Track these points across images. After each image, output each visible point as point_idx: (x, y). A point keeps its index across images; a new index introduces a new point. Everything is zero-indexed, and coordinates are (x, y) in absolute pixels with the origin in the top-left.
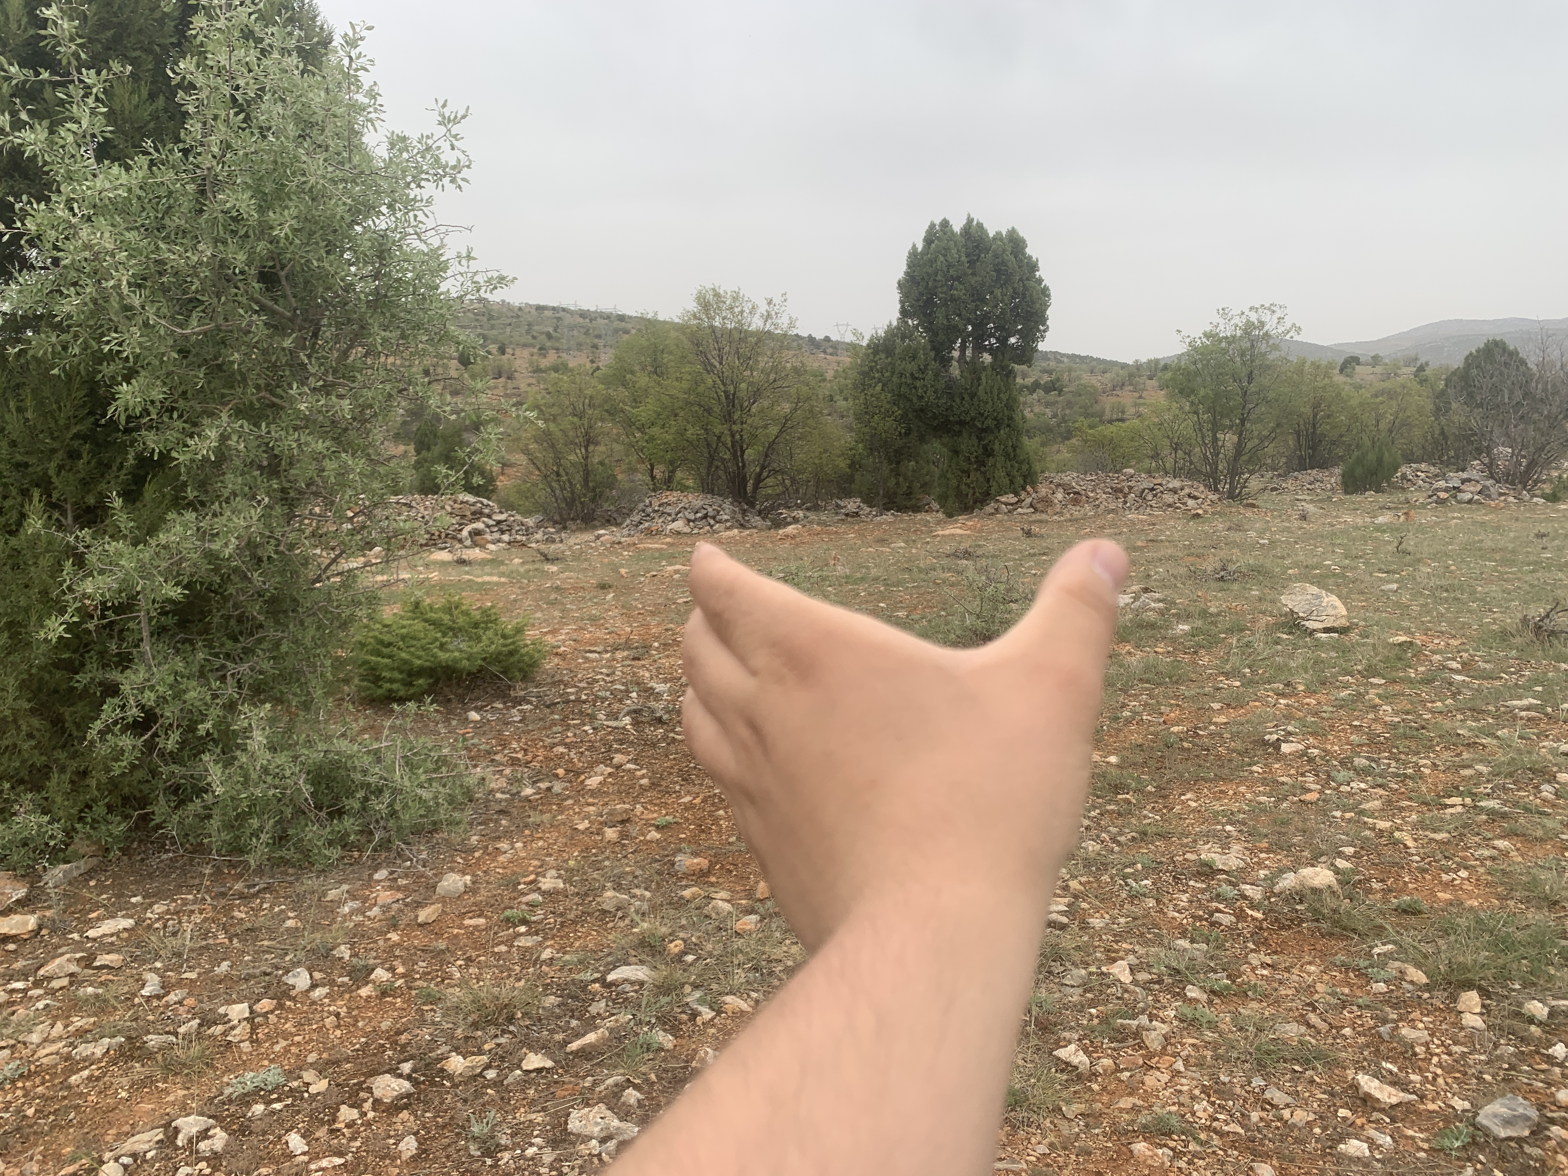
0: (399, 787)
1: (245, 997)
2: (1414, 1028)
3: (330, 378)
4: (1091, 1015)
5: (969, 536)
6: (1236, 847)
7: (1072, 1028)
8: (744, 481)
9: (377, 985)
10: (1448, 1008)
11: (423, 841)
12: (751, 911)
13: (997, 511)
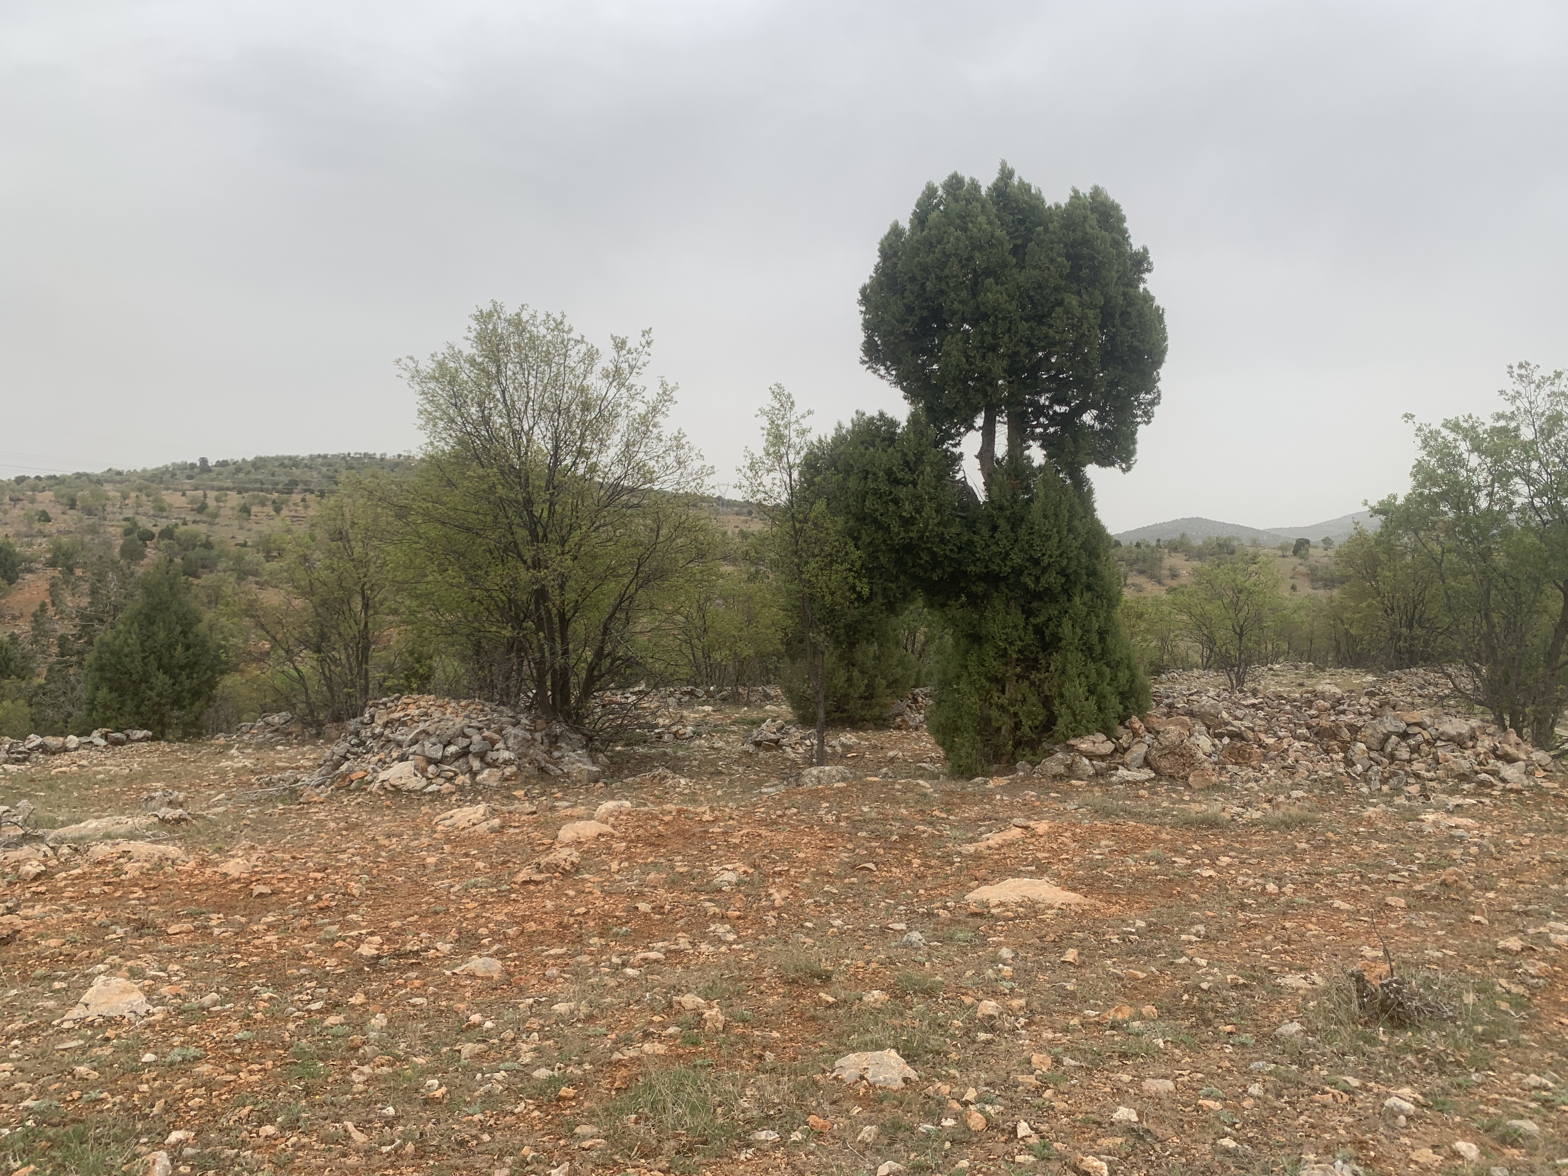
13: (1071, 771)
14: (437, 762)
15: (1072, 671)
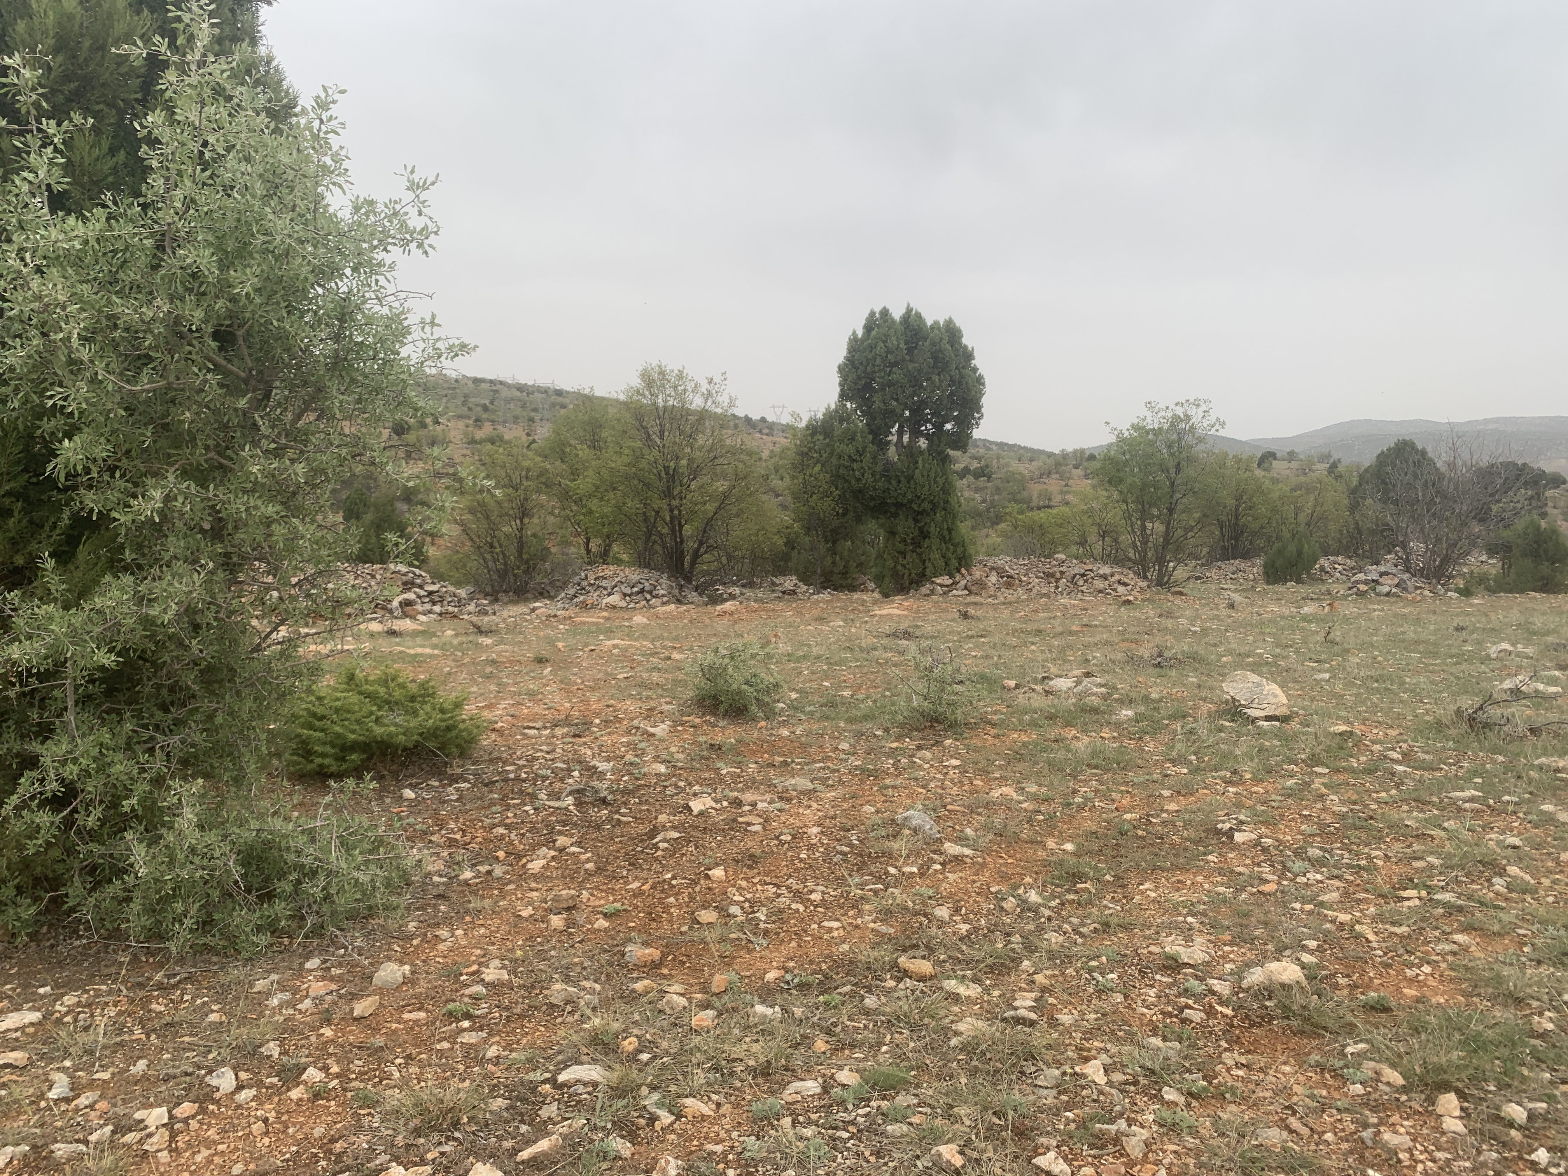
0: (335, 869)
1: (164, 1101)
2: (1396, 1132)
3: (284, 441)
4: (1067, 1118)
5: (906, 616)
6: (1199, 940)
7: (1048, 1133)
8: (681, 556)
9: (309, 1087)
10: (1427, 1111)
11: (358, 926)
12: (706, 1006)
13: (932, 592)
14: (629, 595)
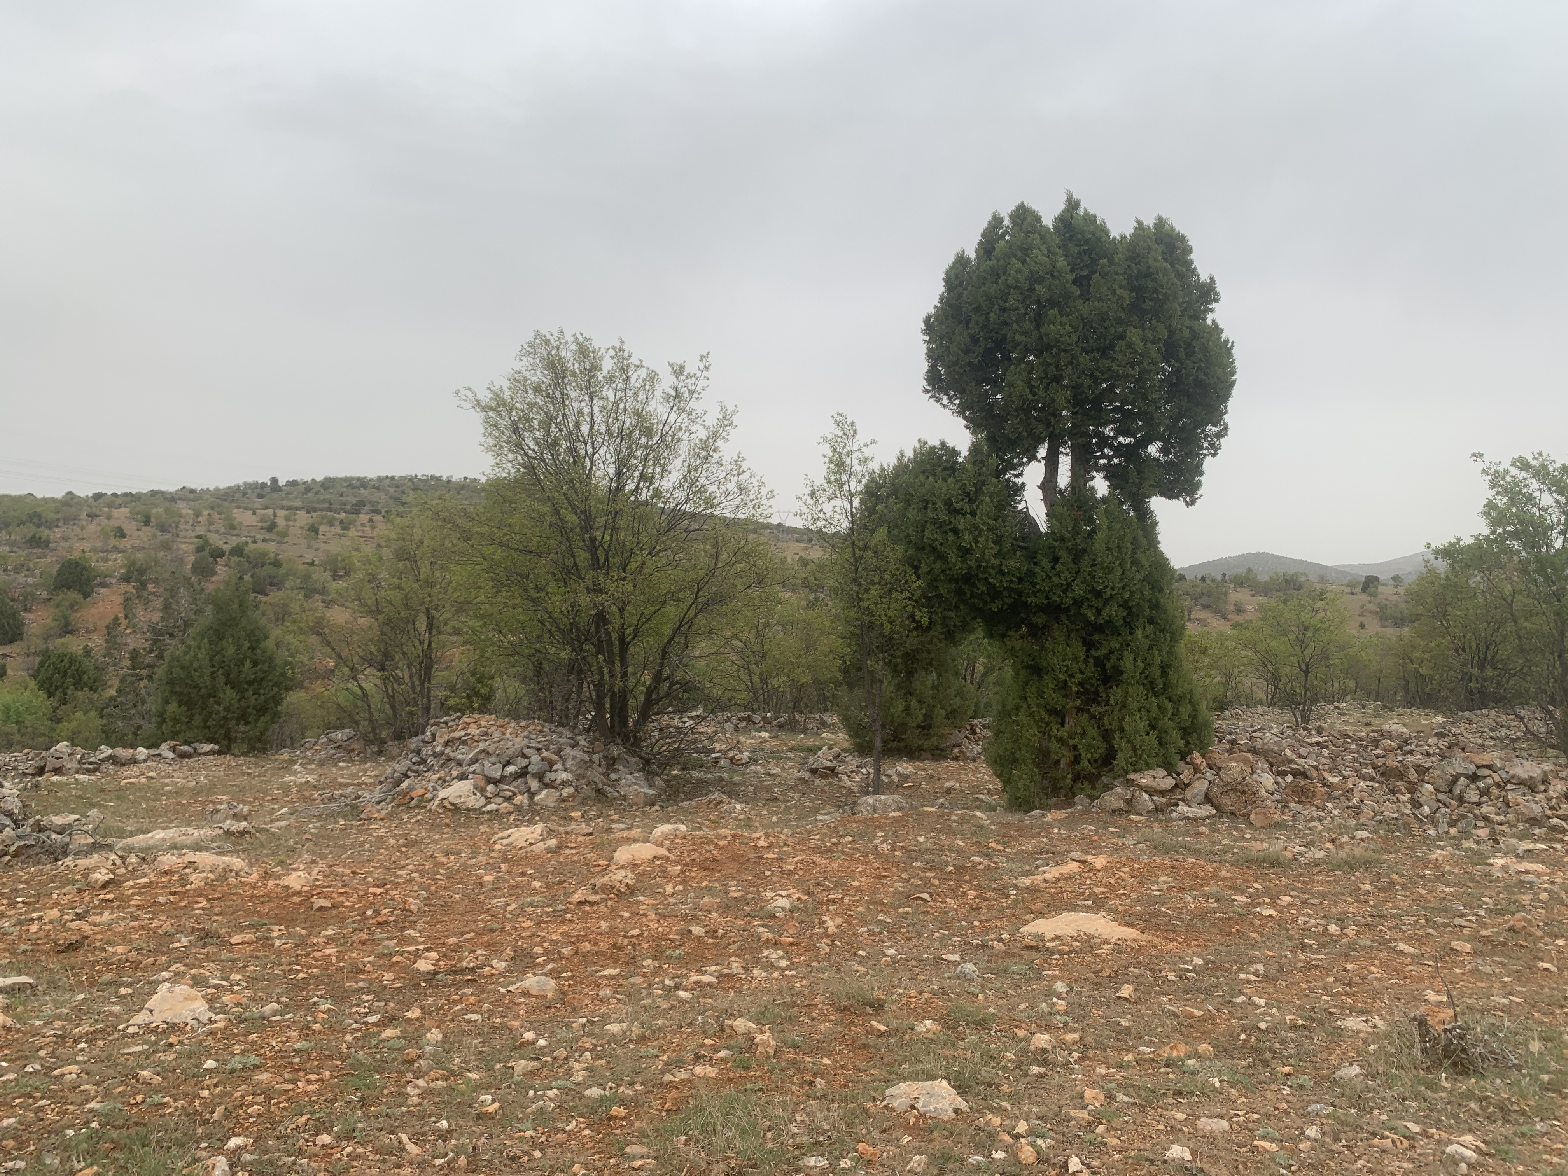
13: (1131, 805)
14: (496, 782)
15: (1133, 705)
